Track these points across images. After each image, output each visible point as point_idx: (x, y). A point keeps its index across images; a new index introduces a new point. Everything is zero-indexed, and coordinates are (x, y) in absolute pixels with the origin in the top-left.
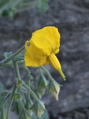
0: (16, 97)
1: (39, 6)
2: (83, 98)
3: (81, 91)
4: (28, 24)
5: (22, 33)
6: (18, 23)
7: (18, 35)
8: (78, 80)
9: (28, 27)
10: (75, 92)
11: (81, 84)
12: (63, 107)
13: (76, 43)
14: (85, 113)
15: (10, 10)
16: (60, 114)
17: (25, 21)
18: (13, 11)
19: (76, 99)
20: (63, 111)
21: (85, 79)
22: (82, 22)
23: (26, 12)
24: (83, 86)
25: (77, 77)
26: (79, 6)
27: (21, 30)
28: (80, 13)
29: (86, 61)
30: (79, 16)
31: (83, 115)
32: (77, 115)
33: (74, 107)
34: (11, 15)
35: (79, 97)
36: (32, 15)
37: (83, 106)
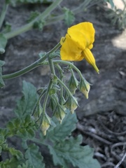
0: (51, 92)
1: (67, 19)
2: (104, 103)
3: (102, 97)
4: (55, 36)
5: (50, 44)
6: (47, 36)
7: (47, 46)
8: (100, 87)
9: (55, 39)
10: (98, 98)
11: (103, 90)
12: (87, 110)
13: (98, 53)
14: (106, 116)
15: (40, 22)
16: (85, 117)
17: (52, 34)
18: (43, 23)
19: (98, 104)
20: (87, 114)
21: (106, 86)
22: (104, 35)
23: (53, 25)
24: (104, 92)
25: (99, 84)
26: (100, 21)
27: (49, 42)
28: (101, 27)
29: (106, 70)
30: (101, 29)
31: (104, 118)
32: (99, 117)
33: (96, 110)
34: (41, 26)
35: (100, 101)
36: (58, 29)
37: (104, 110)
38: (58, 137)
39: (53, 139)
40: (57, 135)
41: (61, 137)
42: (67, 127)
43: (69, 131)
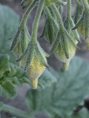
38: (59, 107)
39: (50, 111)
40: (57, 104)
41: (65, 108)
42: (77, 90)
43: (81, 98)
